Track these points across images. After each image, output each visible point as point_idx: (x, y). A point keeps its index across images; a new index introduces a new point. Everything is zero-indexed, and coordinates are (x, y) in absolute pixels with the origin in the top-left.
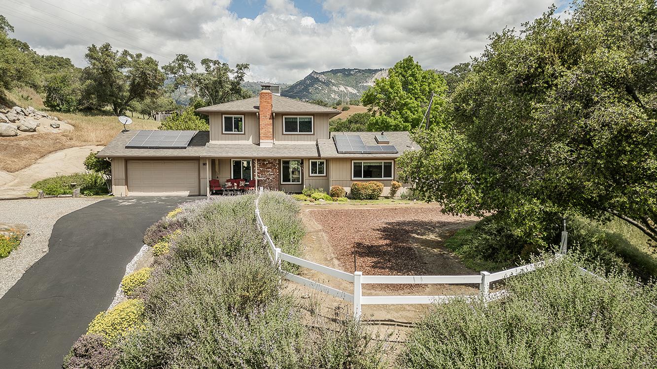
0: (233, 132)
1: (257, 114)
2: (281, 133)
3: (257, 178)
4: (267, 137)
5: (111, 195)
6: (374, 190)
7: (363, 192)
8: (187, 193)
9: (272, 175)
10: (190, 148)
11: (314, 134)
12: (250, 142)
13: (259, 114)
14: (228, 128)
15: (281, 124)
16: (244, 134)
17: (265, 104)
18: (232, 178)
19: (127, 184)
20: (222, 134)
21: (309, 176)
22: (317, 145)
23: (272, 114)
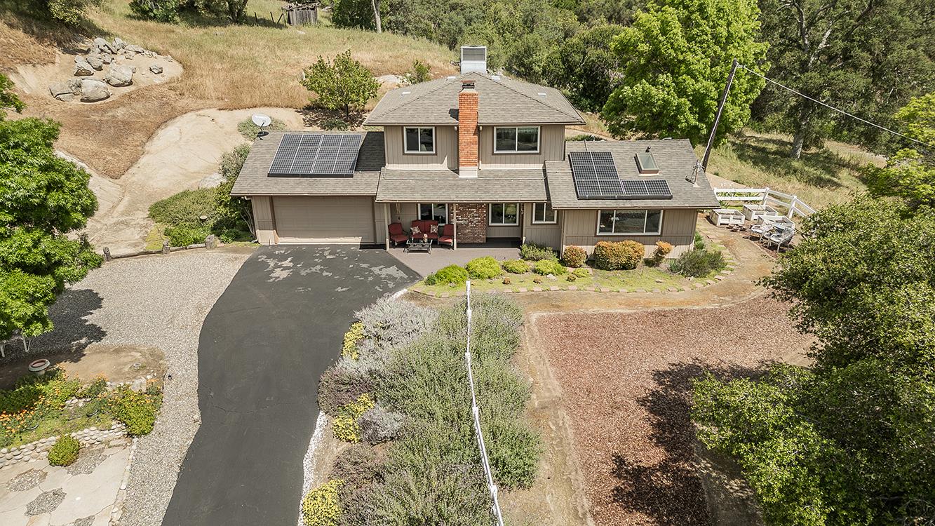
0: (420, 152)
1: (456, 128)
2: (491, 152)
3: (455, 222)
4: (469, 163)
5: (256, 242)
6: (630, 258)
7: (613, 260)
8: (357, 241)
9: (476, 217)
10: (358, 176)
11: (540, 153)
12: (444, 167)
13: (458, 128)
14: (412, 145)
15: (491, 140)
16: (436, 154)
17: (468, 111)
18: (420, 219)
19: (275, 228)
20: (404, 154)
21: (532, 224)
22: (544, 171)
23: (478, 127)
